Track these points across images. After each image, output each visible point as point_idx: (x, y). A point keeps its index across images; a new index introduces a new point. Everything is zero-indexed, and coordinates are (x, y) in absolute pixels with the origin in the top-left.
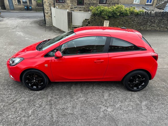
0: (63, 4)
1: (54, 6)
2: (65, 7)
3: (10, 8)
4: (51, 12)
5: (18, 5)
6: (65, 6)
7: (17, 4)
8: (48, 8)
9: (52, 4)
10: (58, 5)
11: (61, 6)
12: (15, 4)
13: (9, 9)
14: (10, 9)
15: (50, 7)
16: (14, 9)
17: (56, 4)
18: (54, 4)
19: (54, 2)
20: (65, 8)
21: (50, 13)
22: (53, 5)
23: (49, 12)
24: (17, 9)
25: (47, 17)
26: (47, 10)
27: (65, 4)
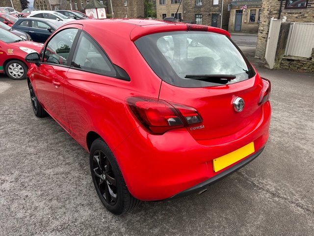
0: (302, 10)
1: (277, 16)
2: (305, 17)
3: (235, 29)
4: (269, 29)
5: (249, 23)
6: (306, 15)
7: (248, 21)
8: (265, 22)
9: (276, 12)
10: (289, 13)
11: (297, 15)
12: (245, 23)
13: (233, 30)
14: (235, 31)
15: (269, 18)
16: (240, 31)
17: (283, 10)
18: (280, 11)
19: (281, 8)
20: (304, 19)
21: (267, 30)
22: (276, 14)
23: (266, 28)
24: (245, 30)
25: (260, 39)
26: (263, 25)
27: (308, 10)
